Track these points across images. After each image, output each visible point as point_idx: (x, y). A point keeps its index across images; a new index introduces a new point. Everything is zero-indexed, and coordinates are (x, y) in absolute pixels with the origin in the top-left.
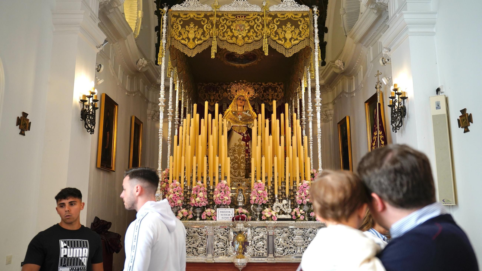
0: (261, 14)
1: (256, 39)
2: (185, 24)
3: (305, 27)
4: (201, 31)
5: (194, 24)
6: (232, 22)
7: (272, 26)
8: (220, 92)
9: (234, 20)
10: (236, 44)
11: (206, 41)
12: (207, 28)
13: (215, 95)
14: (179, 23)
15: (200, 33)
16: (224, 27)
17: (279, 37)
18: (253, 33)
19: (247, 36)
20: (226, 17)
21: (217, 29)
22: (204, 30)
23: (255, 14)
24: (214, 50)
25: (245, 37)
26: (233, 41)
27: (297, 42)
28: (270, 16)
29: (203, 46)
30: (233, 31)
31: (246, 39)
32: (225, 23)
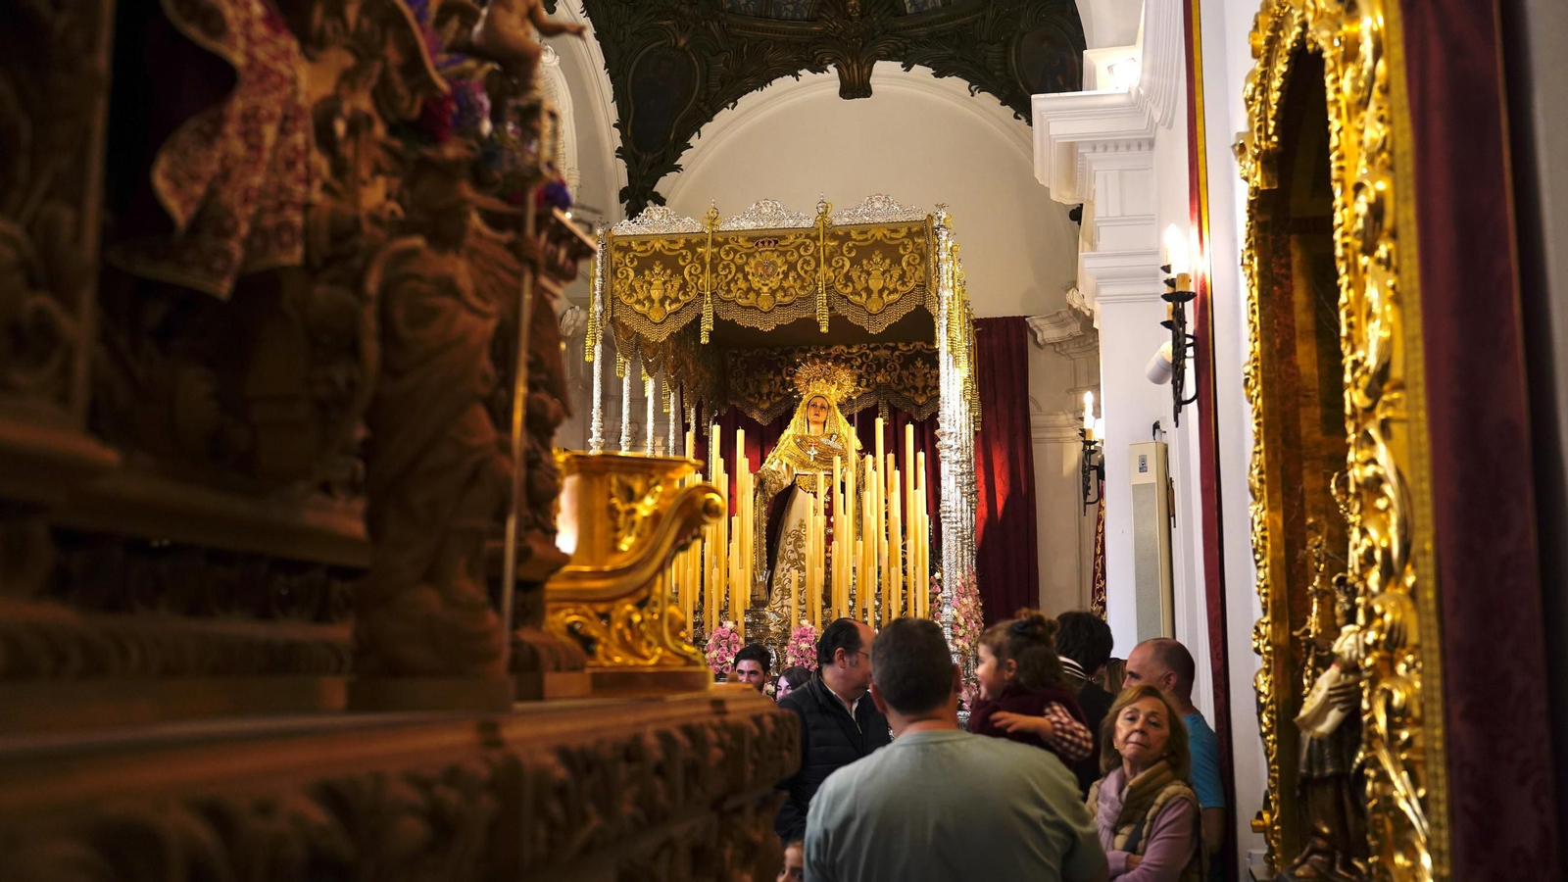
0: (813, 235)
1: (802, 293)
2: (643, 266)
3: (914, 260)
4: (677, 282)
5: (661, 266)
6: (748, 255)
7: (838, 262)
8: (784, 372)
9: (752, 250)
10: (756, 308)
11: (689, 303)
12: (691, 274)
13: (773, 382)
14: (629, 264)
15: (677, 286)
16: (730, 269)
17: (854, 287)
18: (795, 280)
19: (781, 288)
20: (733, 245)
21: (714, 275)
22: (684, 279)
23: (800, 235)
24: (707, 326)
25: (777, 290)
26: (749, 301)
27: (895, 297)
28: (834, 236)
29: (683, 314)
30: (750, 277)
31: (779, 296)
32: (732, 260)
